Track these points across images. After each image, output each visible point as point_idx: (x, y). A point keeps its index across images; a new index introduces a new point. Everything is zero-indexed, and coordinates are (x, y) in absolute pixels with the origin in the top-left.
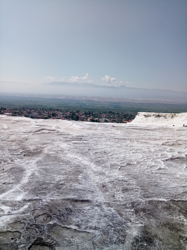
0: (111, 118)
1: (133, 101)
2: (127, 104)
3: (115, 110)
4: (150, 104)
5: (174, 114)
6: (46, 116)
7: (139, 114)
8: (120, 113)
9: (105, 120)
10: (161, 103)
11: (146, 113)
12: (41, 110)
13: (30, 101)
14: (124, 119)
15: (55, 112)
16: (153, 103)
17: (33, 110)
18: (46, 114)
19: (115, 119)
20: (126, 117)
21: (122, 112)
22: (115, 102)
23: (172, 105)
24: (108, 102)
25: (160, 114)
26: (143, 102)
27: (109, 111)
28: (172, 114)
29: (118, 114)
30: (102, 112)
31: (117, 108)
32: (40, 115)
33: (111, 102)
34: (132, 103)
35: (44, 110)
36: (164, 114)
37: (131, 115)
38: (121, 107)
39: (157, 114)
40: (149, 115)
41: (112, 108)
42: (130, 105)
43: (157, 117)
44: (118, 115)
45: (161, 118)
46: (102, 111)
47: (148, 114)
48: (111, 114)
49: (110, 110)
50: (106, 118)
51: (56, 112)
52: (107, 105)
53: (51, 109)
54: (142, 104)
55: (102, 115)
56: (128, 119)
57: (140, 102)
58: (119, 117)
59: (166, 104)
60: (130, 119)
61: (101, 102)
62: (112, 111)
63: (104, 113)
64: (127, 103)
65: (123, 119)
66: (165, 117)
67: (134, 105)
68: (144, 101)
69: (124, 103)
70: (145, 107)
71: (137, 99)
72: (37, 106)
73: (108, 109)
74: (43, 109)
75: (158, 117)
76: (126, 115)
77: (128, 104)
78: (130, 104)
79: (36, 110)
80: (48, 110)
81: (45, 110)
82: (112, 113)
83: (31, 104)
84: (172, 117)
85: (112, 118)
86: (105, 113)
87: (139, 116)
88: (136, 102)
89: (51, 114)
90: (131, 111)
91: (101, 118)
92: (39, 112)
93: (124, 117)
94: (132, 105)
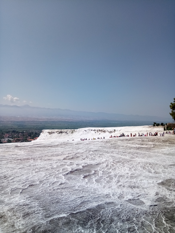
0: (15, 137)
1: (38, 119)
2: (31, 122)
3: (19, 129)
4: (53, 122)
5: (73, 130)
7: (44, 132)
8: (24, 132)
9: (9, 140)
10: (63, 121)
11: (50, 131)
14: (29, 137)
16: (56, 121)
19: (19, 138)
20: (31, 135)
21: (26, 131)
22: (19, 121)
23: (71, 122)
24: (11, 122)
25: (62, 130)
26: (46, 120)
27: (12, 130)
28: (72, 130)
29: (22, 133)
30: (5, 131)
31: (22, 127)
33: (15, 121)
34: (36, 121)
36: (65, 130)
37: (36, 133)
38: (26, 126)
39: (60, 130)
40: (52, 132)
41: (16, 127)
42: (35, 123)
43: (60, 133)
44: (22, 134)
45: (63, 134)
46: (4, 130)
47: (51, 131)
48: (14, 133)
49: (14, 130)
50: (9, 137)
52: (10, 124)
54: (46, 122)
55: (4, 134)
56: (33, 137)
57: (44, 121)
58: (24, 135)
59: (66, 122)
60: (35, 137)
61: (3, 121)
62: (16, 130)
63: (6, 132)
64: (32, 121)
65: (27, 137)
66: (67, 132)
67: (39, 123)
68: (47, 119)
69: (29, 121)
70: (49, 125)
71: (41, 118)
73: (11, 129)
75: (61, 133)
76: (30, 133)
77: (32, 122)
78: (34, 122)
82: (15, 132)
84: (72, 132)
85: (16, 137)
86: (8, 132)
87: (43, 133)
88: (41, 120)
90: (35, 129)
91: (4, 138)
93: (29, 136)
94: (36, 123)
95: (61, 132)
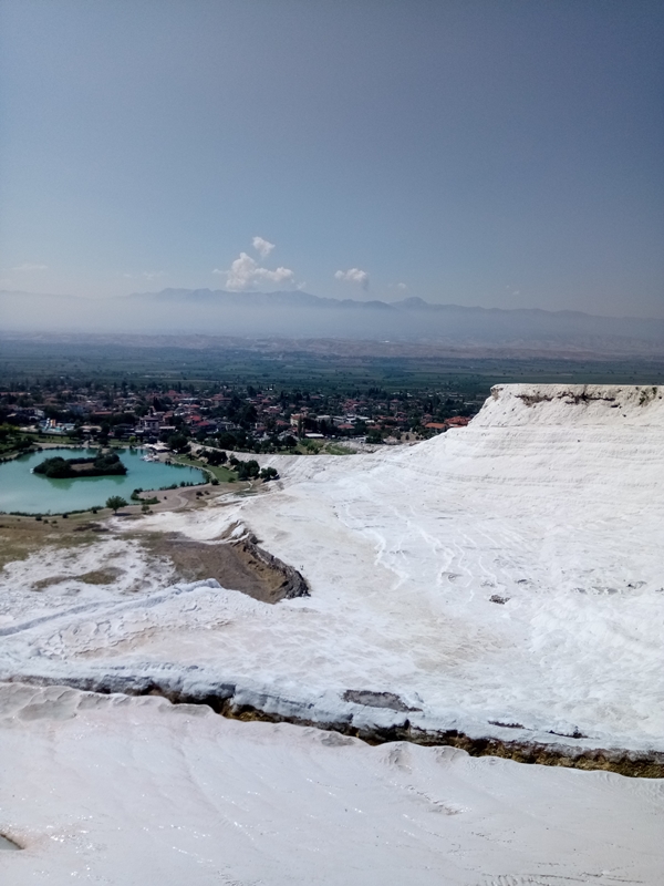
0: (377, 413)
1: (452, 351)
2: (429, 362)
3: (389, 384)
4: (512, 361)
5: (651, 387)
6: (129, 409)
7: (500, 393)
8: (409, 395)
9: (358, 420)
11: (530, 389)
12: (115, 387)
13: (82, 359)
14: (427, 415)
15: (166, 395)
17: (85, 390)
18: (132, 402)
19: (392, 415)
20: (432, 407)
21: (415, 392)
22: (389, 357)
24: (364, 358)
25: (591, 389)
26: (484, 356)
27: (366, 388)
29: (400, 398)
30: (344, 391)
31: (398, 379)
32: (106, 405)
33: (375, 359)
34: (447, 359)
35: (125, 390)
37: (449, 402)
38: (412, 374)
39: (578, 389)
40: (541, 395)
41: (379, 377)
42: (442, 366)
43: (577, 403)
44: (401, 402)
45: (595, 406)
46: (343, 388)
47: (537, 389)
48: (375, 398)
49: (372, 386)
50: (358, 412)
51: (171, 394)
52: (359, 367)
53: (153, 386)
54: (483, 361)
55: (343, 401)
56: (441, 415)
57: (475, 357)
58: (407, 408)
60: (448, 417)
61: (338, 357)
62: (378, 387)
63: (349, 395)
64: (431, 359)
65: (420, 414)
66: (612, 400)
67: (456, 367)
68: (489, 350)
69: (421, 359)
71: (464, 347)
72: (105, 374)
73: (365, 383)
74: (124, 384)
75: (581, 401)
76: (430, 401)
77: (433, 363)
78: (441, 362)
79: (98, 387)
80: (143, 389)
81: (133, 388)
82: (378, 396)
83: (84, 368)
84: (642, 401)
85: (382, 414)
86: (353, 395)
87: (496, 398)
88: (463, 356)
89: (150, 404)
90: (446, 387)
91: (342, 414)
92: (107, 397)
93: (426, 409)
94: (448, 366)
95: (585, 398)
